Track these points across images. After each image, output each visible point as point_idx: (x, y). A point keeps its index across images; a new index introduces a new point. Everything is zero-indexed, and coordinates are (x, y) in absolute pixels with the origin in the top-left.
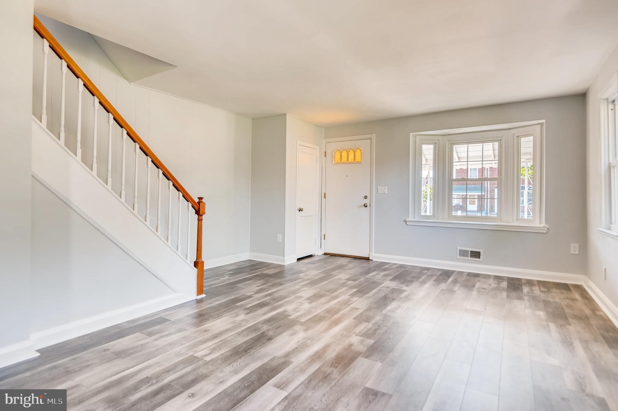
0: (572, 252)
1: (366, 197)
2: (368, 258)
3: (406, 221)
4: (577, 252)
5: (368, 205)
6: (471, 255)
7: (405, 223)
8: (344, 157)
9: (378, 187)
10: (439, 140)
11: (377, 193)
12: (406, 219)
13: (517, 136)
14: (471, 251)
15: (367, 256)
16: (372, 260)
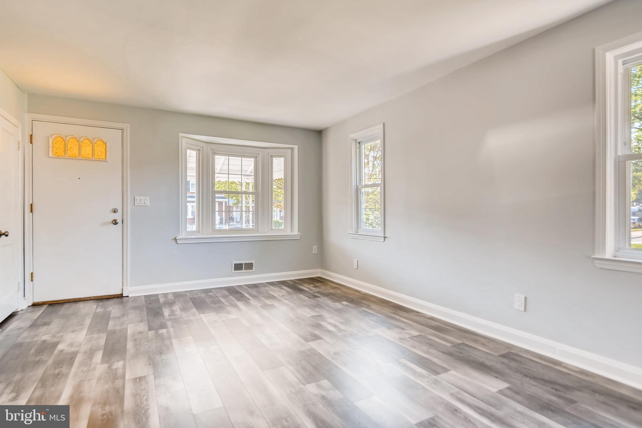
0: (314, 252)
1: (115, 211)
2: (120, 294)
3: (176, 240)
4: (316, 252)
5: (119, 221)
6: (245, 268)
7: (174, 241)
8: (73, 149)
9: (136, 197)
10: (203, 147)
11: (134, 205)
12: (177, 237)
13: (271, 156)
14: (245, 264)
15: (119, 292)
16: (128, 296)
